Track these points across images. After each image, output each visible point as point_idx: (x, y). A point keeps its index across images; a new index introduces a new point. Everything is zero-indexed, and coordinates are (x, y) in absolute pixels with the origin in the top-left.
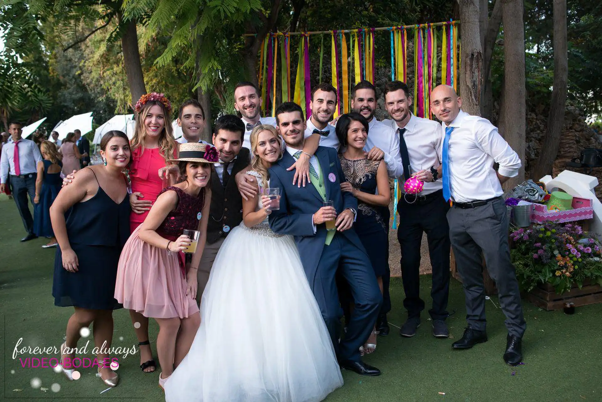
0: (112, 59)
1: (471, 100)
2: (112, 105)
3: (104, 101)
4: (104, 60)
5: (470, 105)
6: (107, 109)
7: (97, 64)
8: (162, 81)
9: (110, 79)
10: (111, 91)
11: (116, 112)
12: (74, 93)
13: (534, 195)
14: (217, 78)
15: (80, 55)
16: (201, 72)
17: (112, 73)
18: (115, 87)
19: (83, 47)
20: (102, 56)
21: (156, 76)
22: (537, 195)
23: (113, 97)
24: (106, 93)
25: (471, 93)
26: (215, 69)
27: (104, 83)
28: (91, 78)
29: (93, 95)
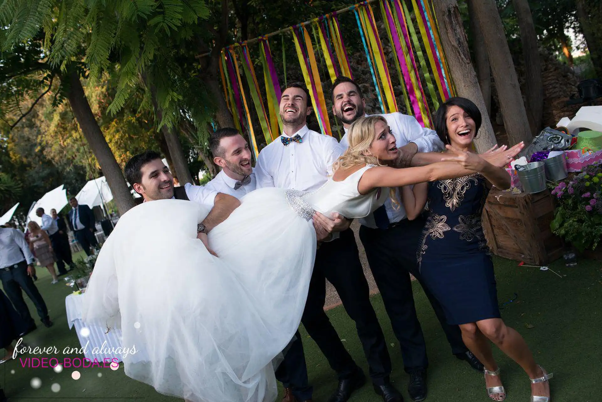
0: (69, 126)
1: (461, 60)
2: (82, 172)
3: (72, 170)
4: (61, 129)
5: (462, 66)
6: (78, 178)
7: (55, 136)
8: (125, 135)
9: (72, 146)
10: (77, 159)
11: (87, 178)
12: (41, 171)
13: (560, 142)
14: (179, 116)
15: (37, 131)
16: (161, 108)
17: (73, 140)
18: (79, 154)
19: (38, 123)
20: (58, 126)
21: (118, 131)
22: (563, 141)
23: (81, 164)
24: (72, 162)
25: (459, 52)
26: (176, 100)
27: (68, 152)
28: (53, 151)
29: (60, 168)
